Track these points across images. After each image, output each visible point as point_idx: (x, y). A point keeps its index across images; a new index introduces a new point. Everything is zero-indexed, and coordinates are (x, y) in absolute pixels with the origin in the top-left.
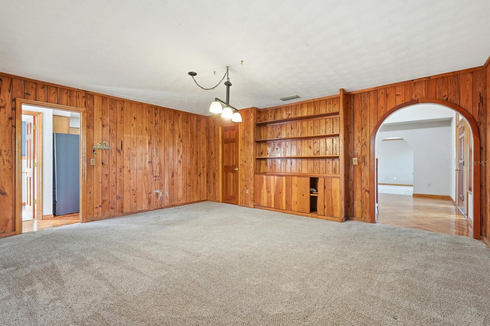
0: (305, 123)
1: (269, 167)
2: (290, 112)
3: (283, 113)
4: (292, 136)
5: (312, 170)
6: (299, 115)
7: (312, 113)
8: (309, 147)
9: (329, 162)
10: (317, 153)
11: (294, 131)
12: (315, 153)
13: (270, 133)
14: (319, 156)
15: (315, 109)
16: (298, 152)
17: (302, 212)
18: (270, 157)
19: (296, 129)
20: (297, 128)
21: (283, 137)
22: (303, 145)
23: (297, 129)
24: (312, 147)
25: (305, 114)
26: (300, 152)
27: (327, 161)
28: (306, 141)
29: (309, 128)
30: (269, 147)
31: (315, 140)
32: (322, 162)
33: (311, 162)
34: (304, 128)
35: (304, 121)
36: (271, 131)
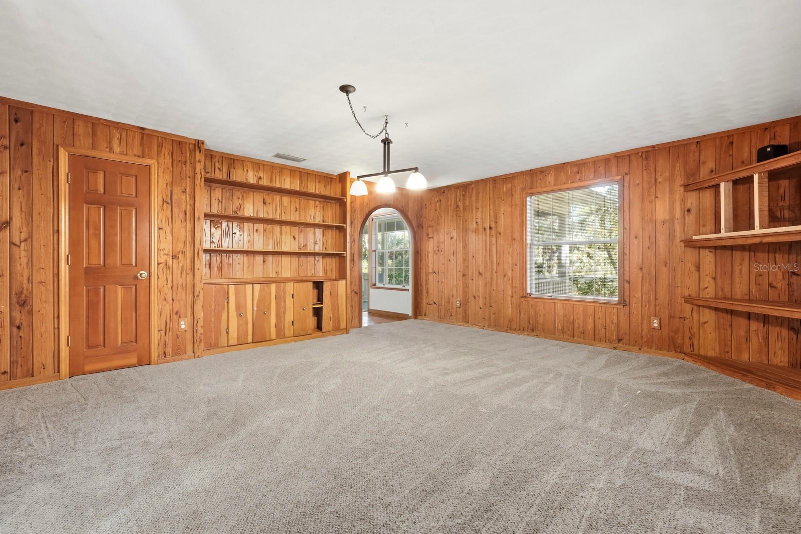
0: (286, 200)
1: (216, 268)
2: (261, 174)
3: (247, 171)
4: (266, 216)
5: (297, 273)
6: (277, 185)
7: (296, 187)
8: (292, 237)
9: (318, 261)
10: (303, 246)
11: (270, 209)
12: (301, 247)
13: (217, 201)
14: (306, 251)
15: (302, 183)
16: (277, 244)
17: (303, 334)
18: (219, 249)
19: (271, 205)
20: (274, 205)
21: (247, 214)
22: (283, 233)
23: (274, 207)
24: (297, 237)
25: (287, 185)
26: (278, 244)
27: (317, 259)
28: (288, 227)
29: (293, 209)
30: (216, 228)
31: (301, 228)
32: (311, 259)
33: (295, 260)
34: (285, 206)
35: (286, 196)
36: (220, 199)
